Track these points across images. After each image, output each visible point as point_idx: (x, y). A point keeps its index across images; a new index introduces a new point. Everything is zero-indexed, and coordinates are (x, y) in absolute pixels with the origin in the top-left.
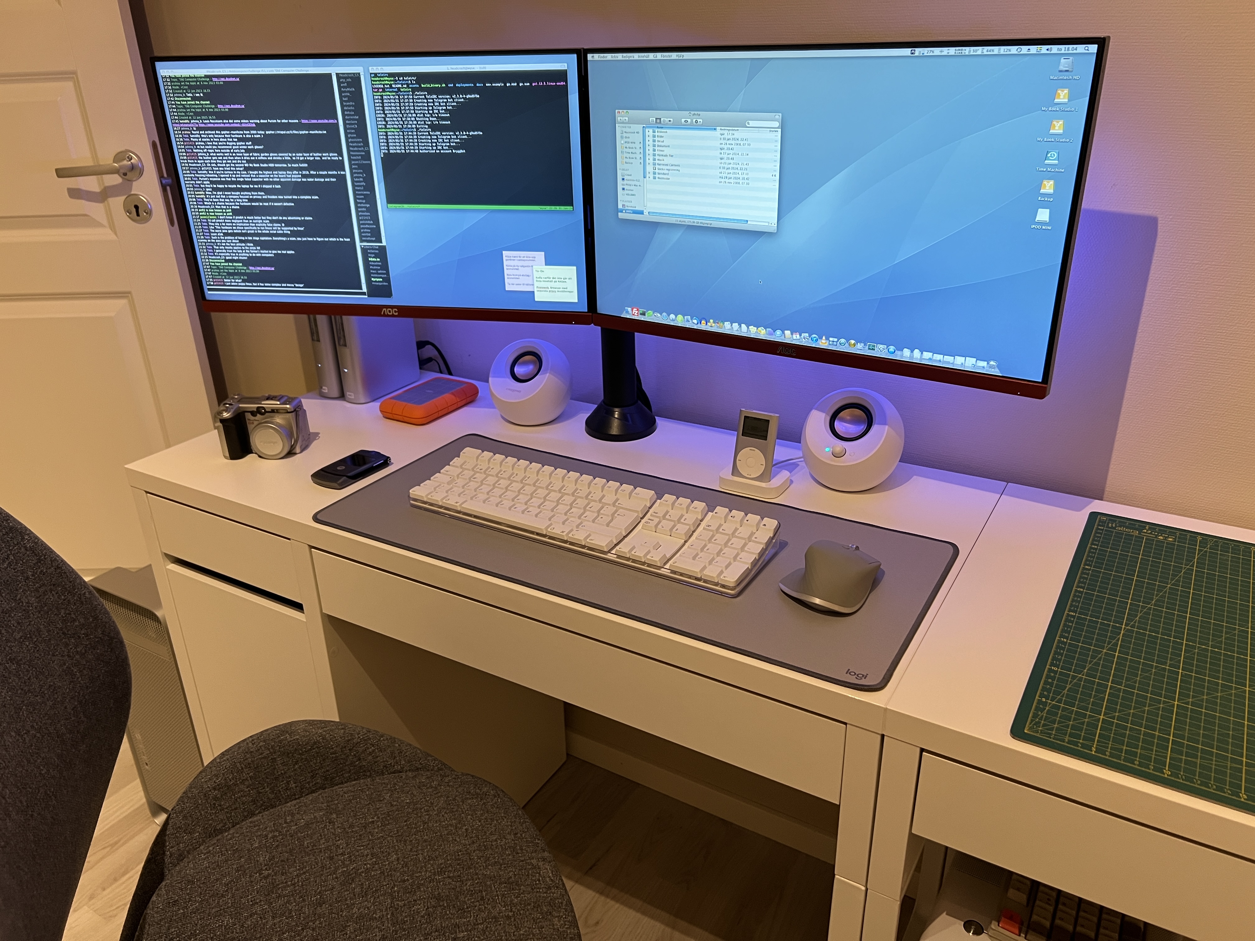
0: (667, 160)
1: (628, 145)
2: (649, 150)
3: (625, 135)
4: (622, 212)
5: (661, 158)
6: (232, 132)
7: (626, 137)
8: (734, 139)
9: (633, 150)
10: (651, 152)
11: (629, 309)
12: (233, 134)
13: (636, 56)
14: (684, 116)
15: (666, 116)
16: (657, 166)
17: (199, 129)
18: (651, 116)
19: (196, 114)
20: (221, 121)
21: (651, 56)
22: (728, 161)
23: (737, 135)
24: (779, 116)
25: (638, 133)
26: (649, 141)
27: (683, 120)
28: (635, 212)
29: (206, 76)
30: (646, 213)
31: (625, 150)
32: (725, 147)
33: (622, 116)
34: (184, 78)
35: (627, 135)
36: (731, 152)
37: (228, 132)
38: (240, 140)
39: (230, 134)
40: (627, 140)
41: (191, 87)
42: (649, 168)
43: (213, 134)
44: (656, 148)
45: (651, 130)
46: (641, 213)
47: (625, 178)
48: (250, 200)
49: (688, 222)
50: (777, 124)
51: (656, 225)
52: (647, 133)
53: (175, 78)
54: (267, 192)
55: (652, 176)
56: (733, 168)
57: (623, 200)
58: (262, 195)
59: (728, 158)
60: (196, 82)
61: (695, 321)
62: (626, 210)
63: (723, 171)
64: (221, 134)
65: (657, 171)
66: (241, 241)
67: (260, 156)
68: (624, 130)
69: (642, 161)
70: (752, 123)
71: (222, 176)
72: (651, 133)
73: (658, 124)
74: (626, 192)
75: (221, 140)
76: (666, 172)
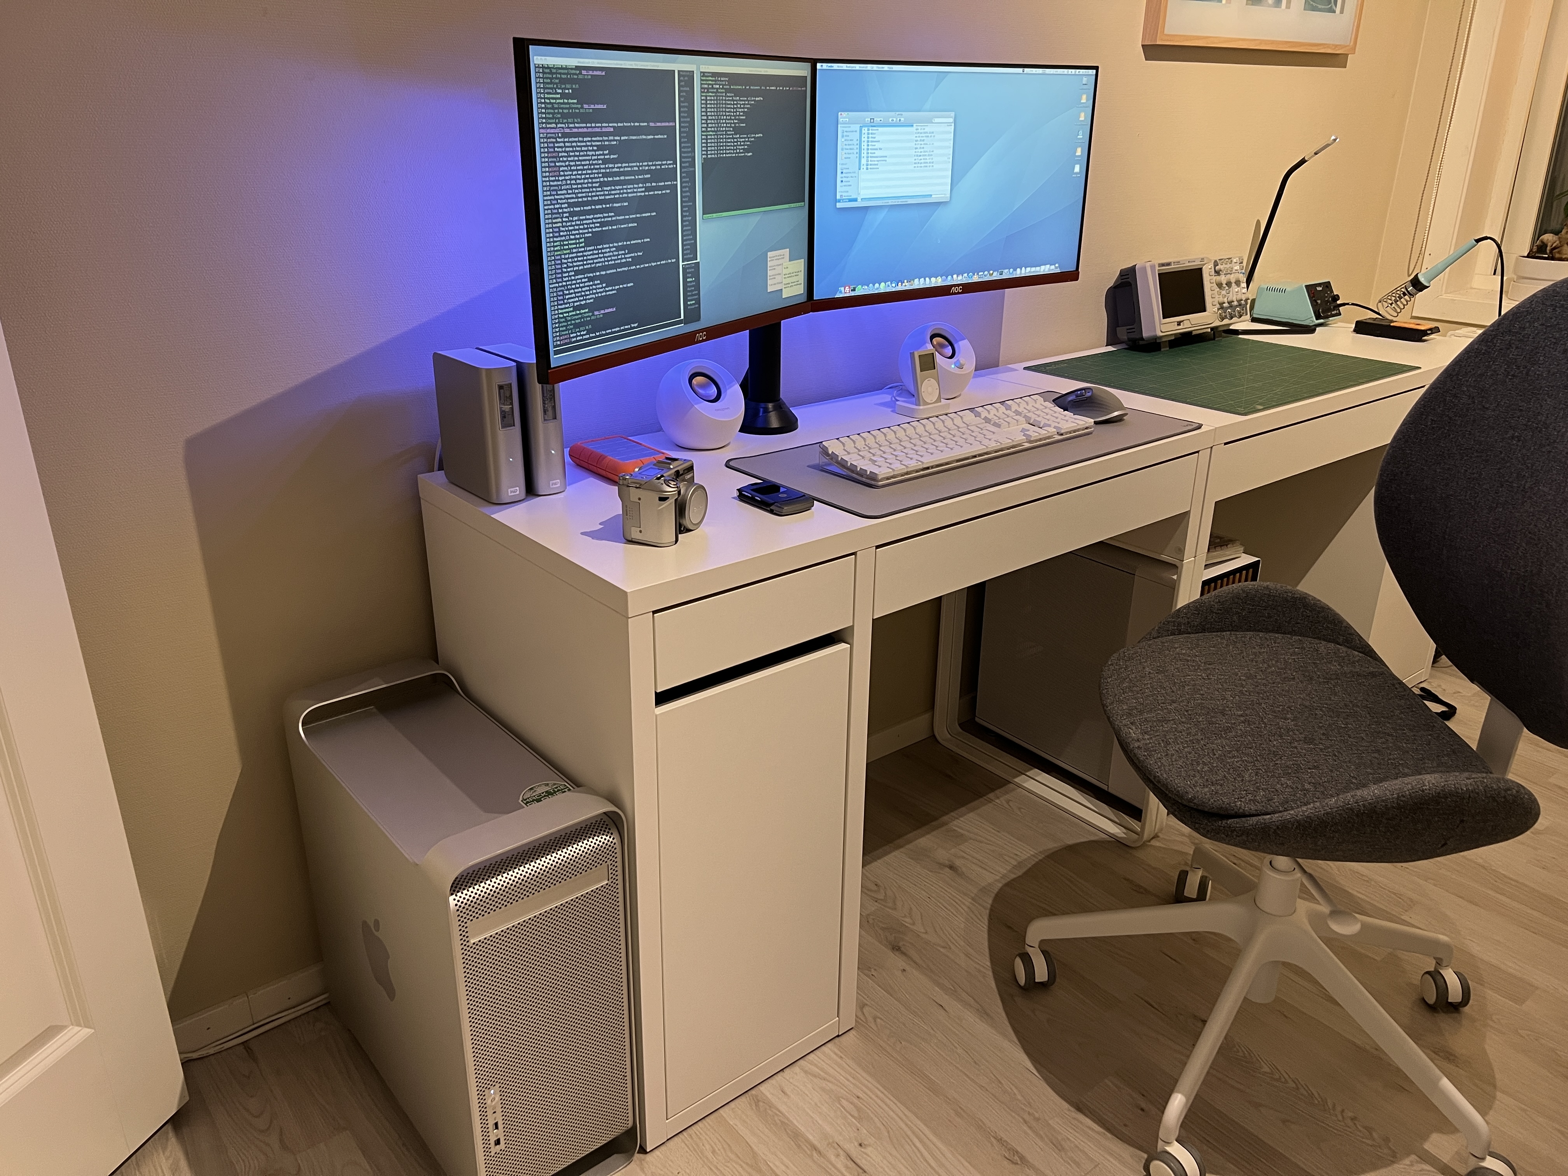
0: (878, 153)
1: (847, 143)
2: (864, 146)
3: (845, 134)
4: (839, 202)
5: (873, 151)
6: (593, 139)
7: (846, 136)
8: (925, 133)
9: (851, 147)
10: (866, 147)
11: (842, 289)
12: (594, 141)
13: (857, 67)
14: (892, 117)
15: (879, 117)
16: (870, 159)
17: (565, 135)
18: (867, 116)
19: (564, 116)
20: (585, 125)
21: (869, 67)
22: (920, 150)
23: (927, 129)
24: (953, 114)
25: (856, 131)
26: (864, 138)
27: (890, 119)
28: (851, 200)
29: (577, 68)
30: (859, 200)
31: (845, 147)
32: (919, 139)
33: (843, 117)
34: (556, 68)
35: (848, 134)
36: (922, 143)
37: (590, 139)
38: (600, 148)
39: (591, 141)
40: (847, 138)
41: (562, 81)
42: (864, 161)
43: (576, 142)
44: (870, 144)
45: (866, 129)
46: (855, 200)
47: (844, 171)
48: (602, 224)
49: (890, 202)
50: (951, 120)
51: (866, 208)
52: (863, 131)
53: (548, 68)
54: (618, 211)
55: (865, 167)
56: (923, 155)
57: (841, 191)
58: (611, 217)
59: (920, 148)
60: (567, 74)
61: (894, 285)
62: (843, 200)
63: (916, 158)
64: (583, 142)
65: (869, 163)
66: (590, 279)
67: (614, 168)
68: (845, 129)
69: (858, 155)
70: (937, 120)
71: (580, 195)
72: (866, 131)
73: (872, 124)
74: (844, 183)
75: (583, 149)
76: (876, 163)
